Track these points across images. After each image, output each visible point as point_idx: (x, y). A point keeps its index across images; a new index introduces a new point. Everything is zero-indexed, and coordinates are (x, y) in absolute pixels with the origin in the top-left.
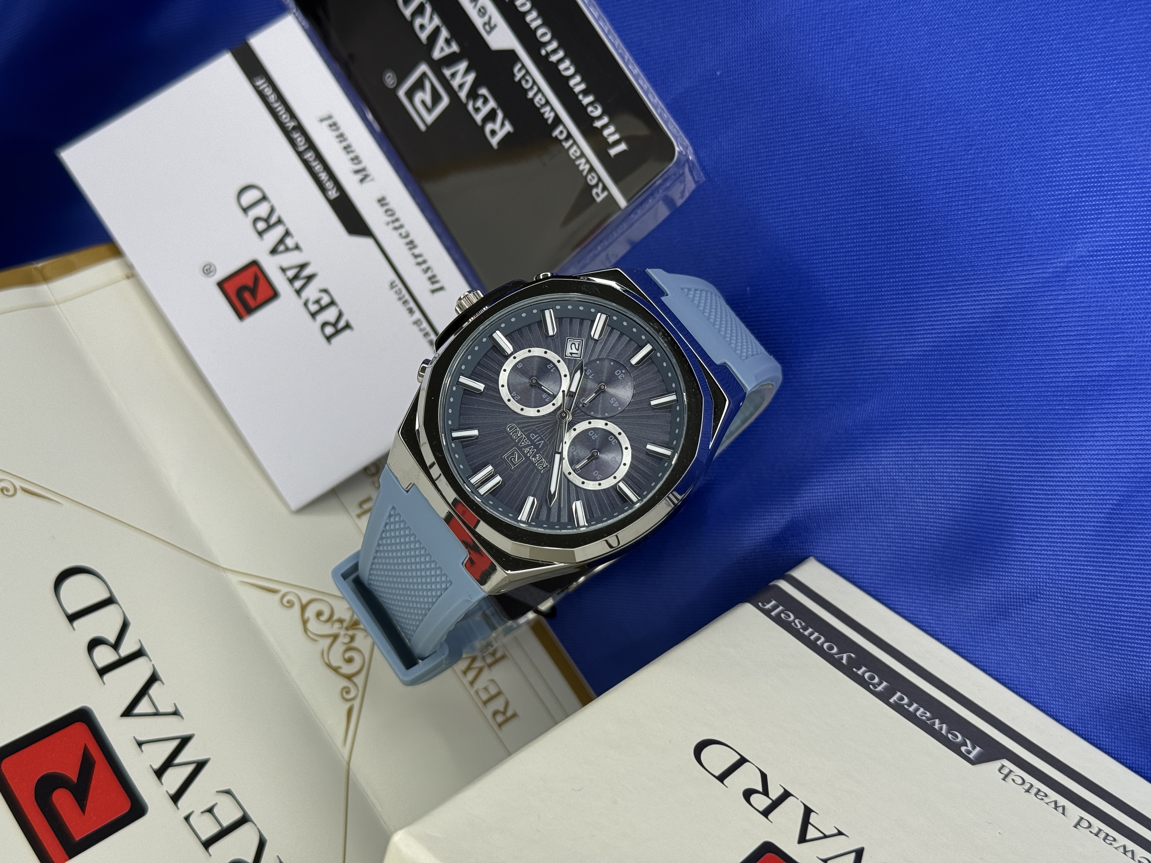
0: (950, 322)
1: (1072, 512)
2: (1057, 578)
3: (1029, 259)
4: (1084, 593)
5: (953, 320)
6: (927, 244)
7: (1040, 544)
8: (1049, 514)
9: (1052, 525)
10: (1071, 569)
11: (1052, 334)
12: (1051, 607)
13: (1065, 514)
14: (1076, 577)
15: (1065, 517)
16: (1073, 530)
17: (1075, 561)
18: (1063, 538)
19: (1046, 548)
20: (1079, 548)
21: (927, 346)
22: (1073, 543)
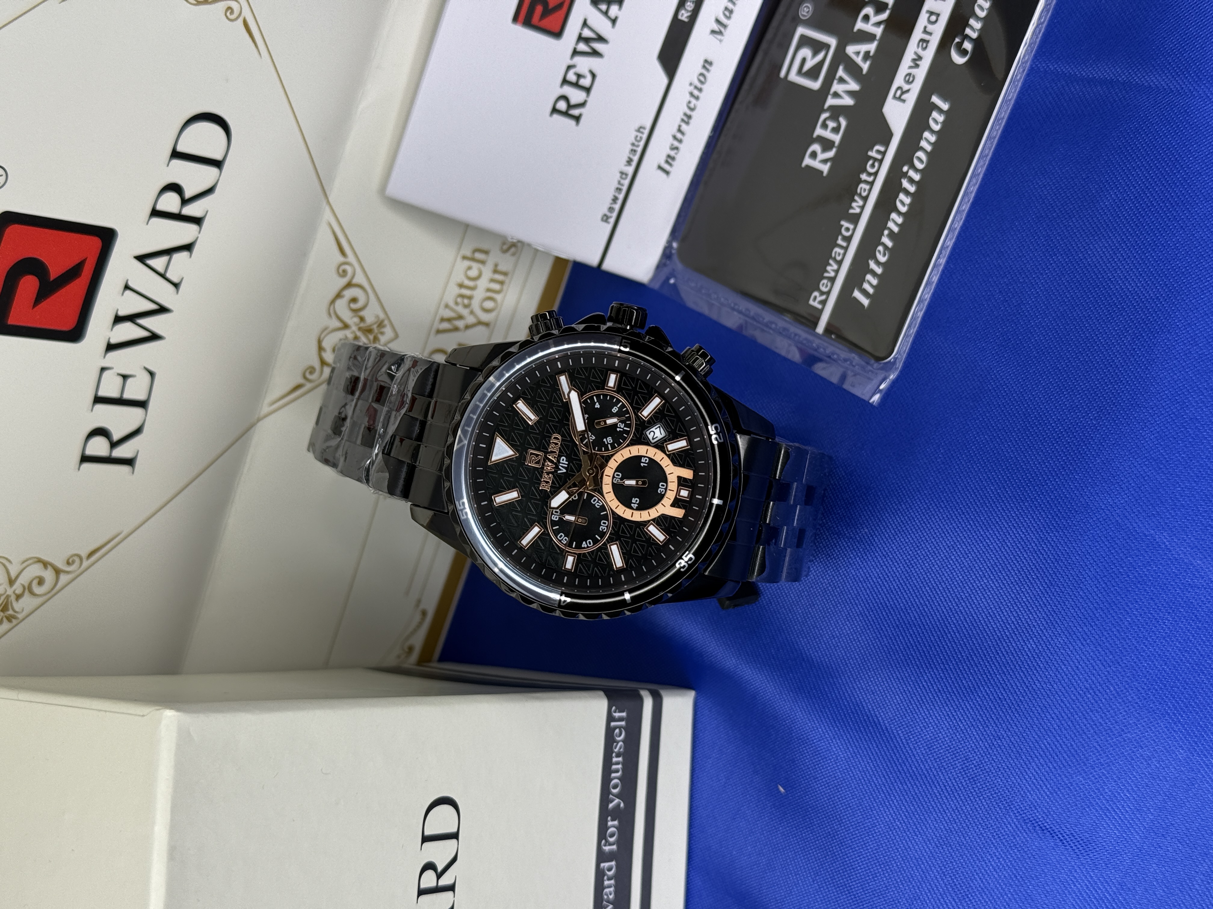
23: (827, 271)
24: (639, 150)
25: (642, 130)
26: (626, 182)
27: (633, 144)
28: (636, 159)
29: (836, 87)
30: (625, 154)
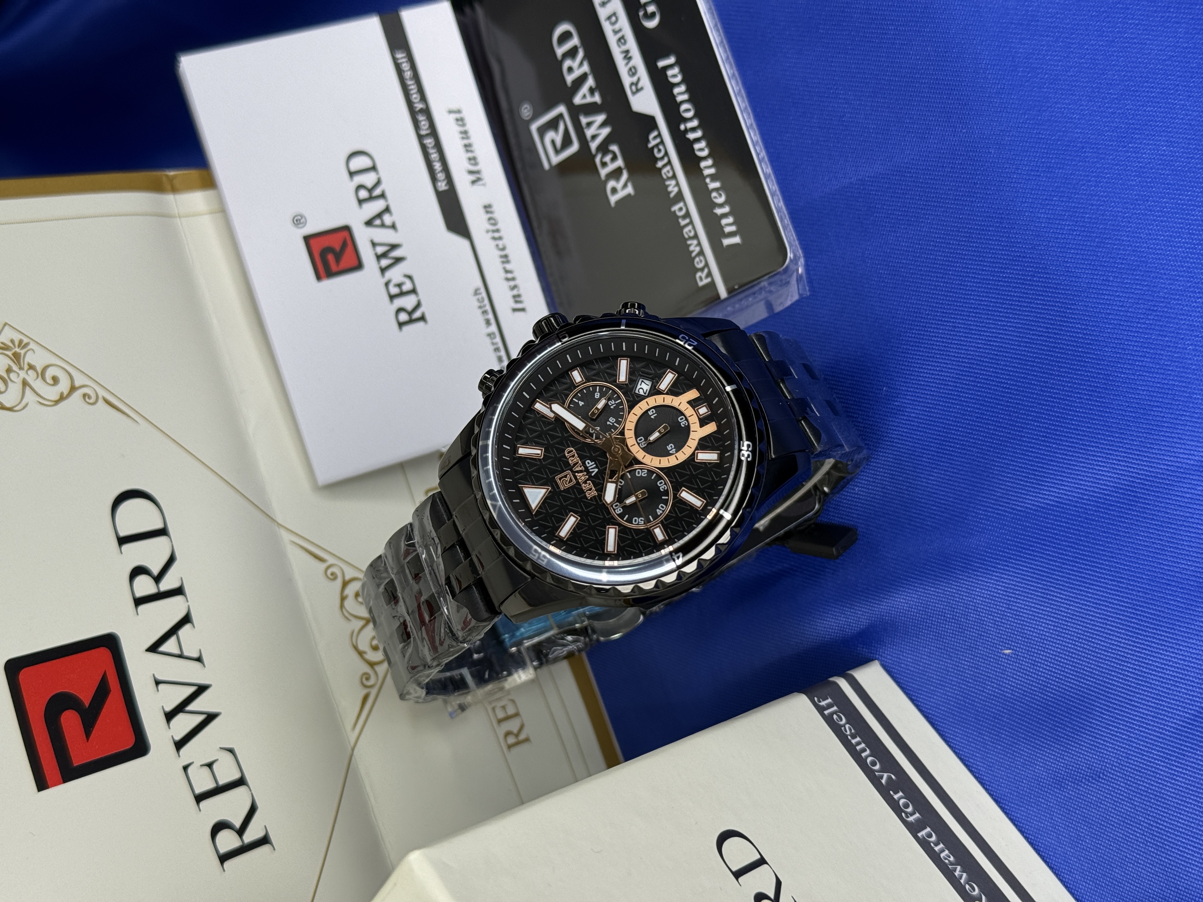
0: (1082, 482)
1: (1157, 704)
2: (1125, 764)
3: (1179, 441)
4: (1148, 786)
5: (1085, 481)
6: (1081, 398)
7: (1118, 725)
8: (1134, 699)
9: (1135, 711)
10: (1142, 759)
11: (1181, 523)
12: (1111, 791)
13: (1150, 704)
14: (1144, 768)
15: (1150, 706)
16: (1154, 722)
17: (1147, 752)
18: (1142, 727)
19: (1122, 731)
20: (1155, 741)
21: (1050, 500)
22: (1150, 734)
23: (692, 252)
24: (488, 308)
25: (478, 292)
26: (498, 339)
27: (480, 307)
28: (491, 316)
29: (589, 133)
30: (480, 319)
